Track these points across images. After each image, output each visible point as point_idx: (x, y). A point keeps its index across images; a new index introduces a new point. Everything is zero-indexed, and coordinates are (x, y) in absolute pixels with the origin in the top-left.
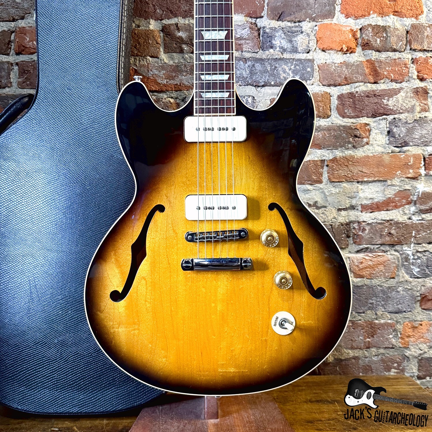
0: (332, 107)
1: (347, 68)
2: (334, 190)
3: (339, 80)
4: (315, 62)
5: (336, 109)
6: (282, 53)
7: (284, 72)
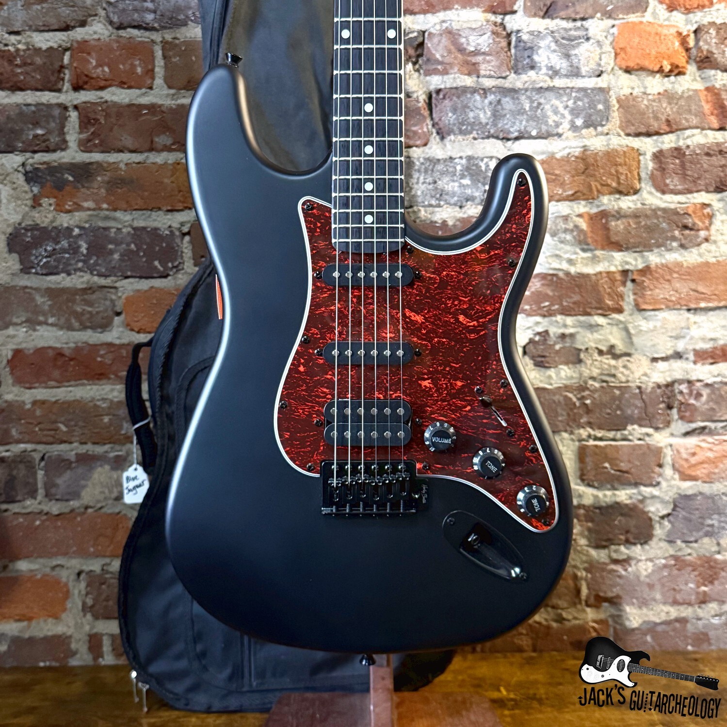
0: (643, 175)
1: (670, 103)
2: (644, 325)
3: (656, 125)
4: (612, 93)
5: (650, 178)
6: (551, 78)
7: (556, 112)
